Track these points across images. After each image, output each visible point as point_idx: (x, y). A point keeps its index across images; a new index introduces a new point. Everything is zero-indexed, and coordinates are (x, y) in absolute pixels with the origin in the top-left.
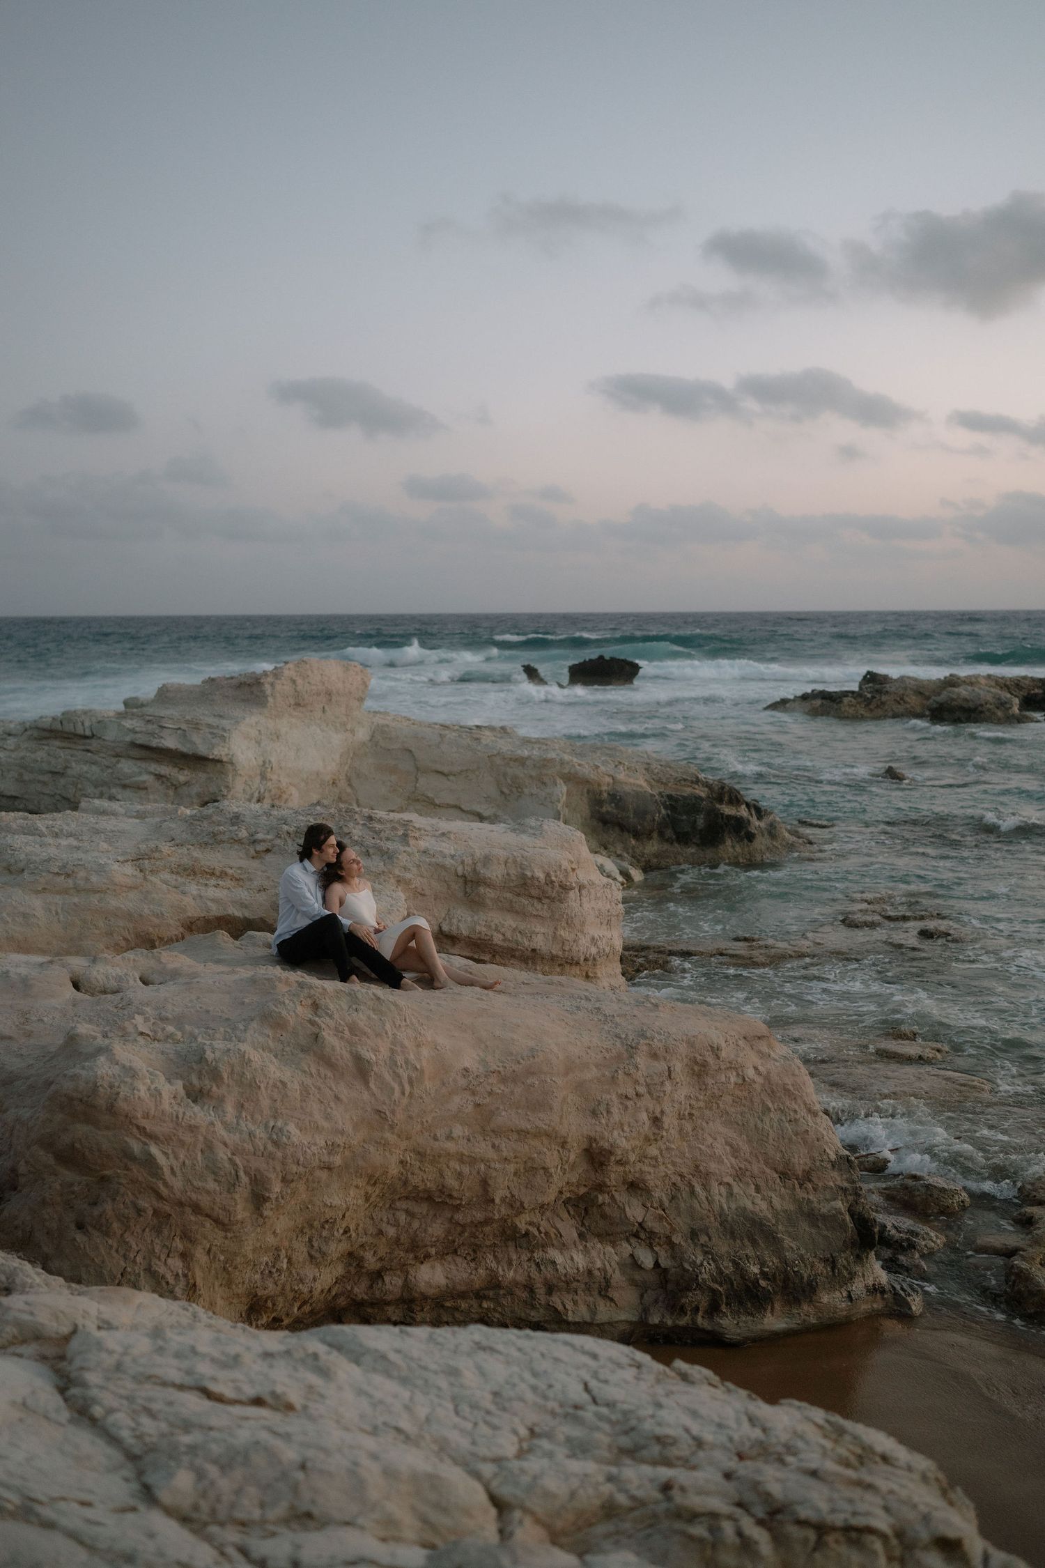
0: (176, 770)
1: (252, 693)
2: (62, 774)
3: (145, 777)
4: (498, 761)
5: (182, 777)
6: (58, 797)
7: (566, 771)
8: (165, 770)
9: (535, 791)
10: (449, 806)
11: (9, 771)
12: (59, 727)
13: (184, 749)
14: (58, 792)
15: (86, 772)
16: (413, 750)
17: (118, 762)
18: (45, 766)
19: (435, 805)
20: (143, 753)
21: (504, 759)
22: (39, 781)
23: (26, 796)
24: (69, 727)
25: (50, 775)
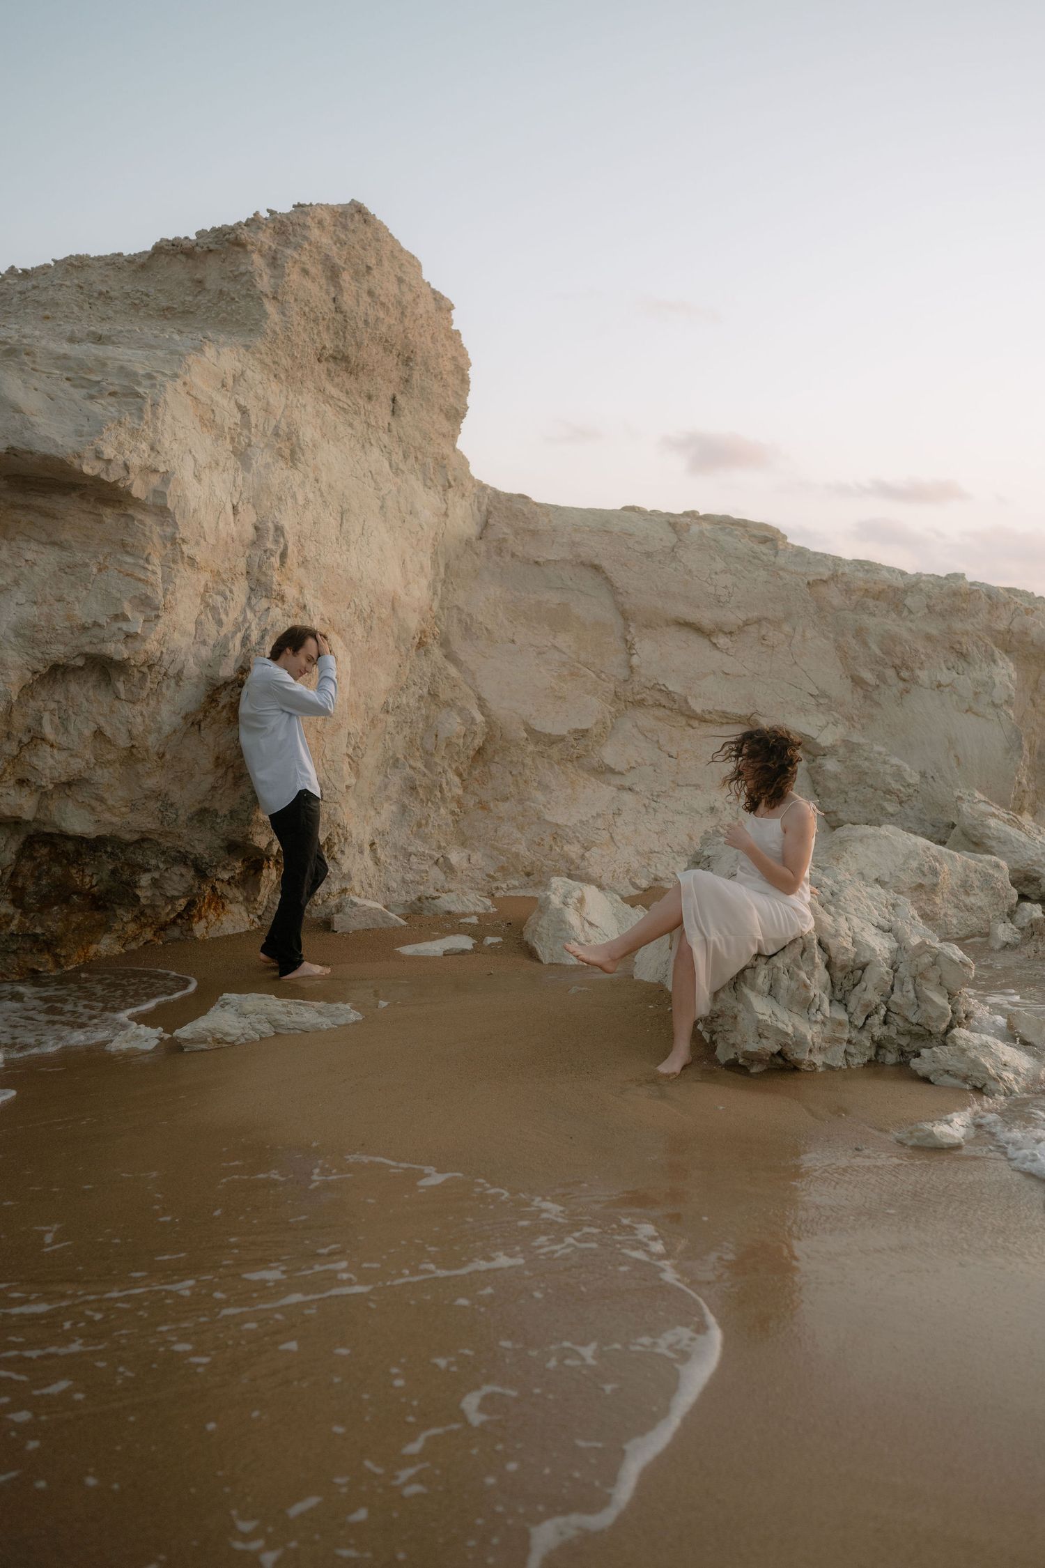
4: (834, 596)
7: (1002, 626)
9: (945, 676)
16: (605, 564)
21: (848, 591)
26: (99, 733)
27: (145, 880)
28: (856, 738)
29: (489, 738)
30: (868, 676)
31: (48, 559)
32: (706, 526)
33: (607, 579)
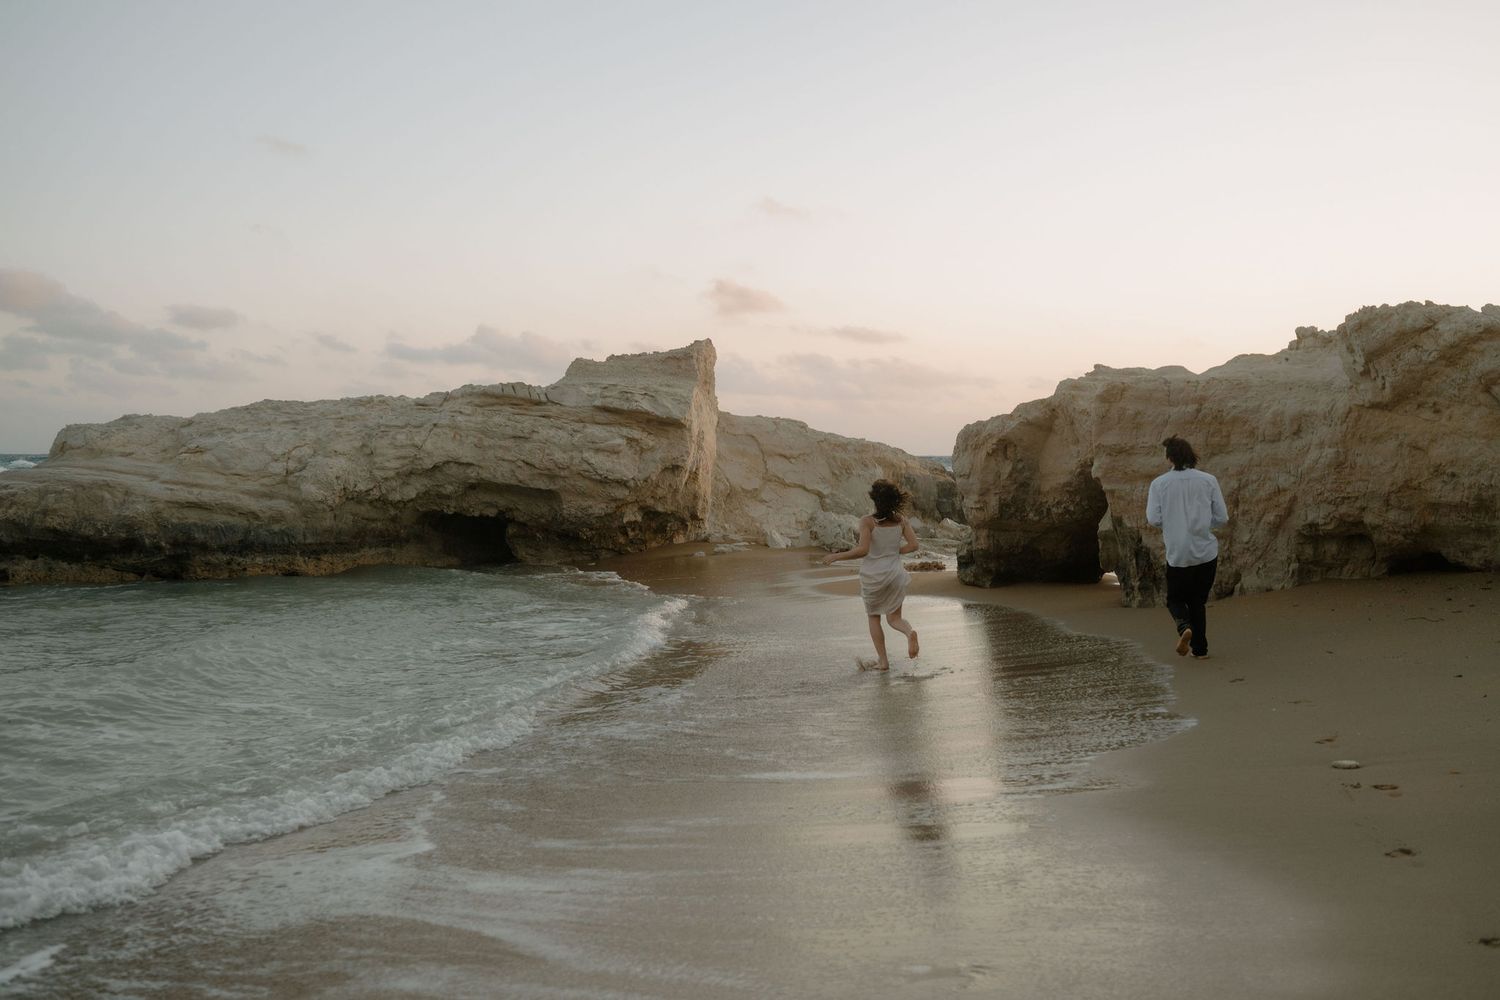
0: (645, 434)
1: (679, 367)
2: (526, 439)
3: (619, 441)
4: (825, 445)
5: (649, 440)
6: (520, 463)
7: (877, 456)
8: (636, 434)
10: (796, 486)
11: (467, 436)
12: (512, 392)
13: (659, 412)
14: (522, 457)
15: (553, 437)
16: (755, 436)
17: (584, 427)
18: (509, 431)
19: (786, 485)
20: (611, 417)
21: (830, 444)
22: (500, 447)
23: (482, 464)
24: (522, 393)
25: (512, 440)
26: (670, 485)
27: (669, 525)
28: (834, 492)
29: (731, 491)
30: (837, 472)
31: (665, 442)
32: (785, 423)
33: (757, 441)
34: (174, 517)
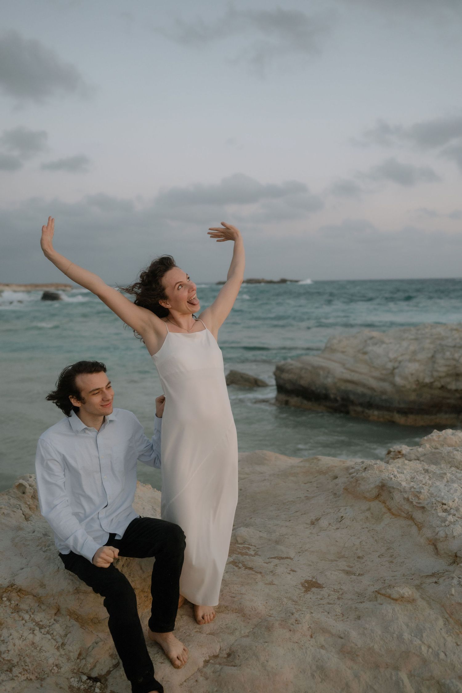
34: (343, 386)
